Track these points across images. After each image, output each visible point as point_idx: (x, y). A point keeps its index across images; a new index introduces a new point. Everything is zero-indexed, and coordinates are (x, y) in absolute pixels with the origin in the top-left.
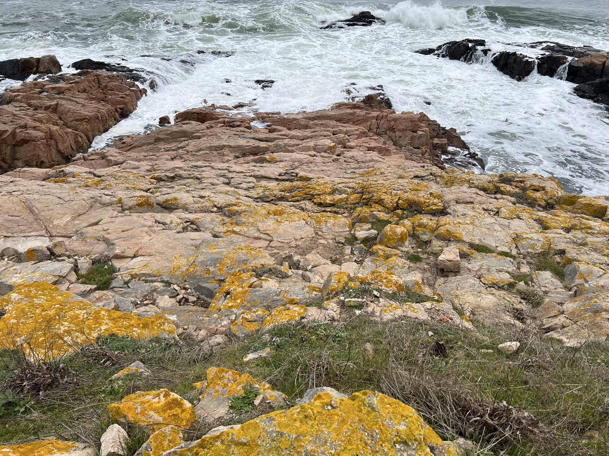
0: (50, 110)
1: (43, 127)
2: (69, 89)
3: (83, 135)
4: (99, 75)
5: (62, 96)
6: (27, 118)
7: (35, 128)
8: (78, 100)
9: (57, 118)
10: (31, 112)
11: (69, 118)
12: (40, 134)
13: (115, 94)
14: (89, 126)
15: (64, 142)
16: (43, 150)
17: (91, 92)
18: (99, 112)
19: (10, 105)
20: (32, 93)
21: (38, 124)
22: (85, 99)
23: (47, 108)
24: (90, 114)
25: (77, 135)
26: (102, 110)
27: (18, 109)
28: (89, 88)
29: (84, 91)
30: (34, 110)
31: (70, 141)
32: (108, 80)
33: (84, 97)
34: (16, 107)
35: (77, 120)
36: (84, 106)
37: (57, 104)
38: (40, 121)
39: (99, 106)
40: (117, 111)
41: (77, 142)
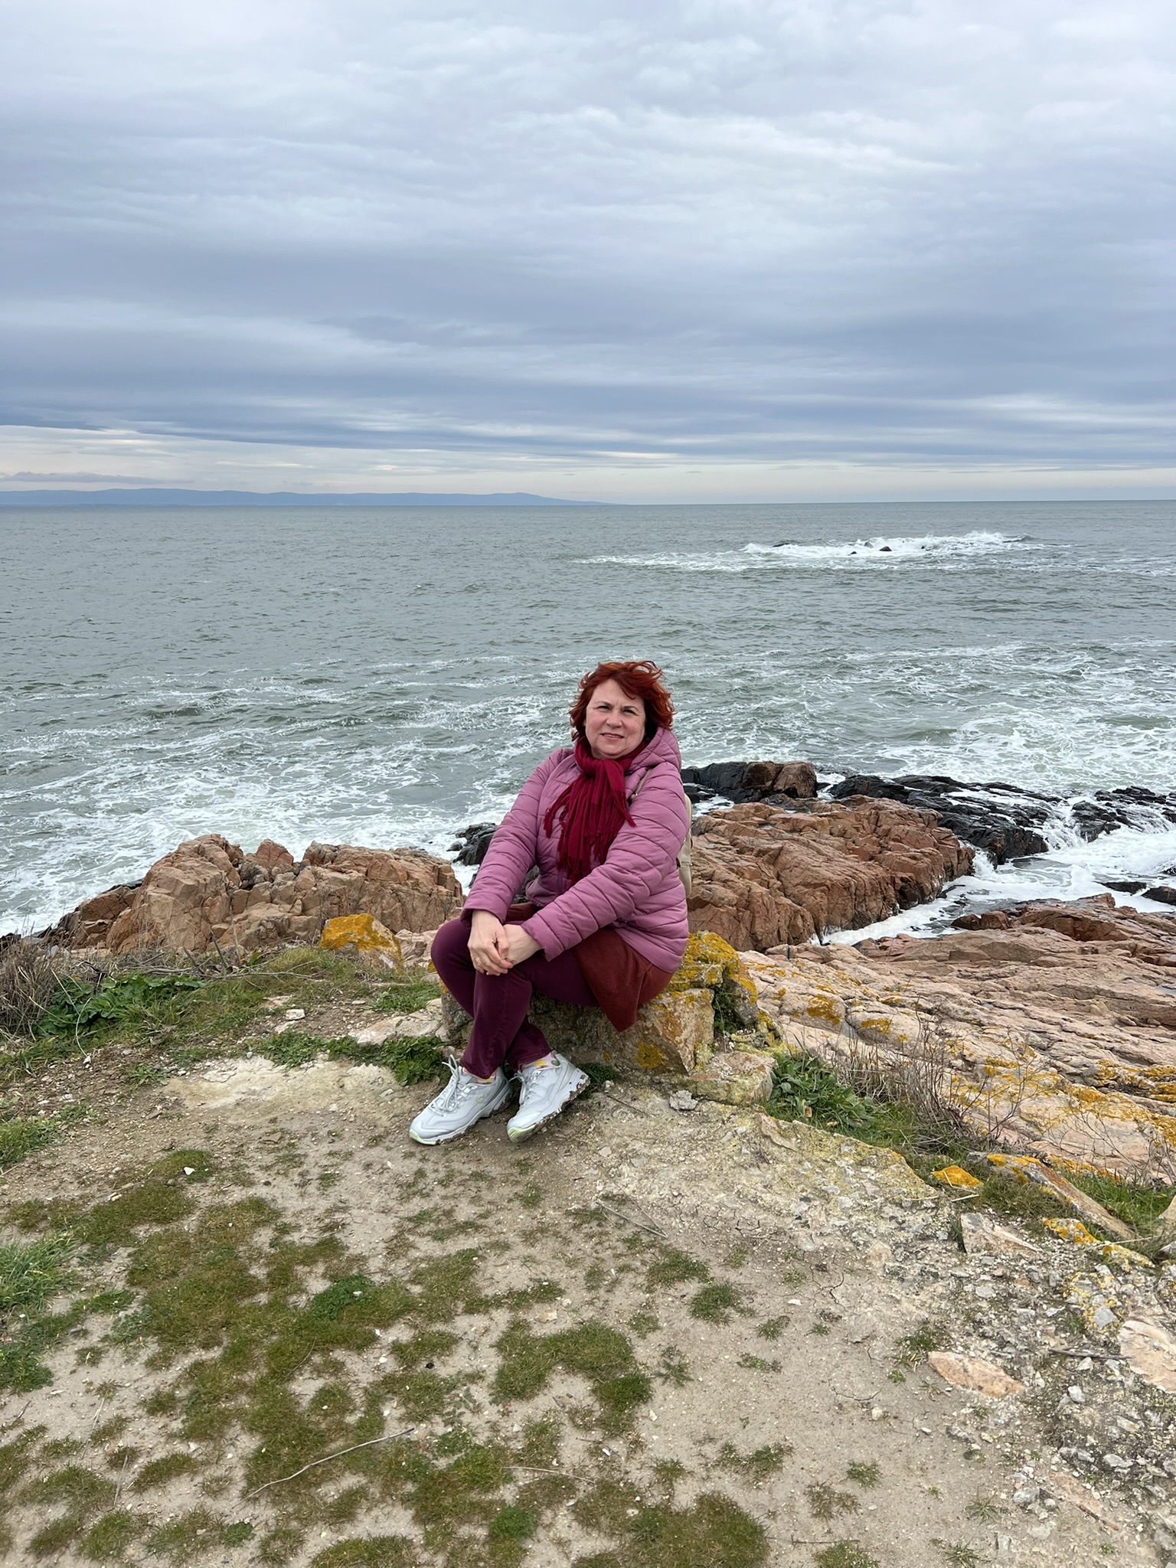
0: (766, 857)
1: (741, 883)
2: (813, 826)
3: (808, 915)
4: (883, 808)
5: (796, 836)
6: (721, 863)
7: (725, 882)
8: (821, 848)
9: (772, 874)
10: (729, 855)
11: (794, 878)
12: (730, 895)
13: (902, 849)
14: (826, 901)
15: (767, 920)
16: (726, 925)
17: (854, 838)
18: (853, 877)
19: (701, 837)
20: (746, 824)
21: (733, 877)
22: (837, 849)
23: (761, 853)
24: (835, 877)
25: (797, 912)
26: (861, 875)
27: (712, 846)
28: (854, 831)
29: (843, 834)
30: (738, 852)
31: (780, 920)
32: (897, 819)
33: (837, 844)
34: (710, 842)
35: (807, 885)
36: (829, 860)
37: (781, 849)
38: (740, 873)
39: (861, 866)
40: (894, 883)
41: (792, 926)
